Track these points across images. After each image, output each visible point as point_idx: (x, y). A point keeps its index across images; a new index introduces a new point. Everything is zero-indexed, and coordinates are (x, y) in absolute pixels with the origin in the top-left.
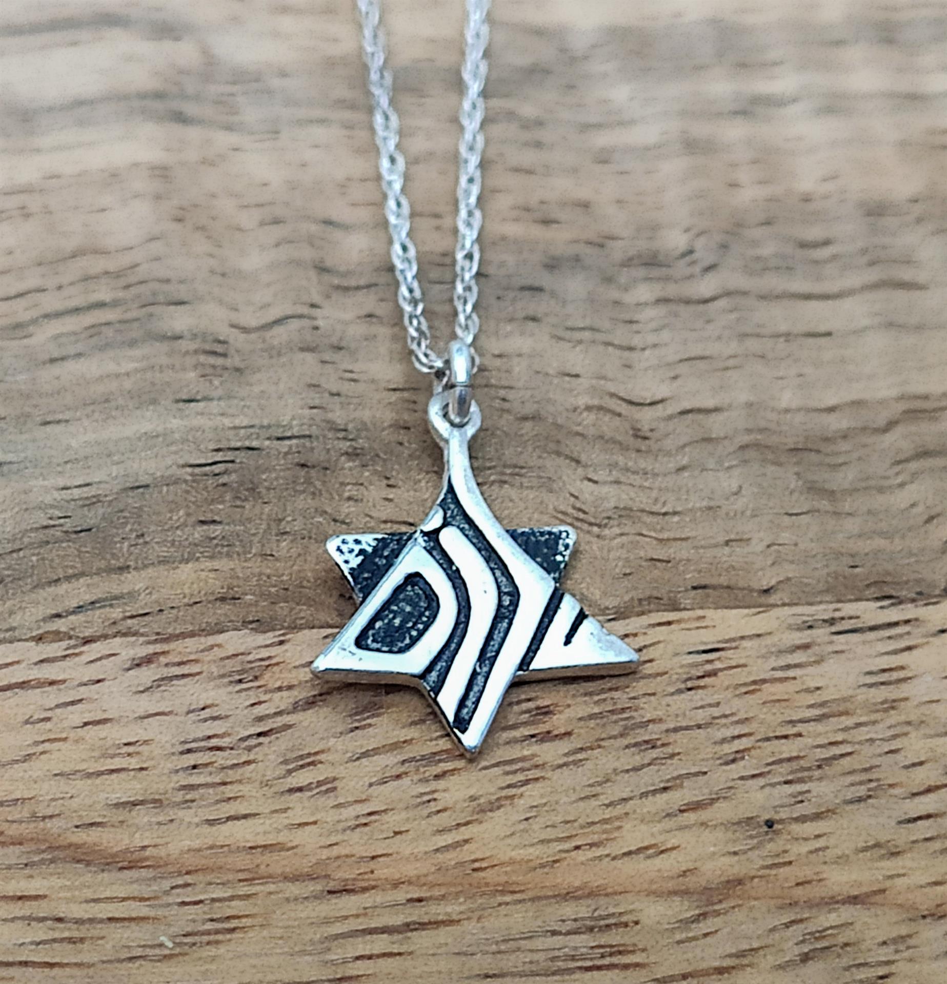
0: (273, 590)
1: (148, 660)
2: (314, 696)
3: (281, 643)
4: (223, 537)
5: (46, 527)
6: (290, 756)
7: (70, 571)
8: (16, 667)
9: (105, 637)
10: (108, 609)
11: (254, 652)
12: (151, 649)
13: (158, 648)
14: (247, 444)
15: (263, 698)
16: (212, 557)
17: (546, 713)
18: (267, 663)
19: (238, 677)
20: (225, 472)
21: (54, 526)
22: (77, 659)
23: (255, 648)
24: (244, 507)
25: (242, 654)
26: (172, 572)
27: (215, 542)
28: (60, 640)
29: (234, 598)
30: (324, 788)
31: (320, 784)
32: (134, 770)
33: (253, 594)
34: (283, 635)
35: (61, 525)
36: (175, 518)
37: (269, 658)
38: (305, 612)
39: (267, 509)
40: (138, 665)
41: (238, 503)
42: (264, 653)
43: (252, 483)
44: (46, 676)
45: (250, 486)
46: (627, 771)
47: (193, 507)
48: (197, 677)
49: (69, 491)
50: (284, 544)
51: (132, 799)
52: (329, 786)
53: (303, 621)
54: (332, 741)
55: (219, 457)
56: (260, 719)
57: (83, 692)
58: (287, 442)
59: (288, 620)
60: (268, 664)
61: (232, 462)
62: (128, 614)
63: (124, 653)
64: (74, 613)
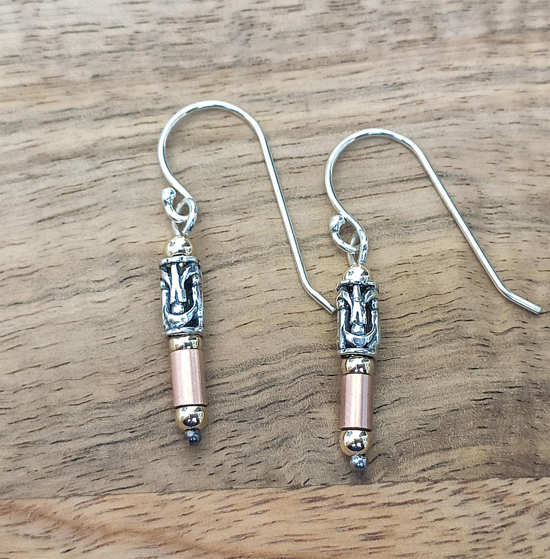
0: (507, 460)
1: (459, 491)
2: (524, 509)
3: (511, 484)
4: (488, 435)
5: (418, 429)
6: (514, 536)
7: (428, 449)
8: (408, 494)
9: (442, 480)
10: (443, 467)
11: (501, 488)
12: (460, 486)
13: (463, 486)
14: (497, 390)
15: (504, 509)
16: (484, 444)
19: (494, 500)
20: (489, 404)
21: (422, 428)
22: (432, 490)
23: (501, 486)
25: (496, 489)
26: (468, 450)
27: (485, 436)
28: (425, 481)
29: (492, 463)
30: (527, 551)
31: (526, 549)
32: (454, 541)
33: (500, 461)
34: (512, 480)
35: (424, 428)
36: (469, 425)
37: (506, 491)
38: (520, 470)
39: (505, 421)
40: (455, 494)
41: (495, 419)
42: (504, 489)
43: (499, 409)
44: (420, 498)
47: (476, 420)
48: (478, 499)
49: (427, 412)
50: (512, 438)
51: (454, 554)
52: (529, 550)
53: (519, 474)
54: (531, 530)
55: (486, 396)
56: (502, 519)
57: (434, 506)
58: (513, 389)
59: (513, 474)
60: (506, 494)
61: (491, 398)
62: (451, 470)
63: (449, 488)
64: (430, 469)
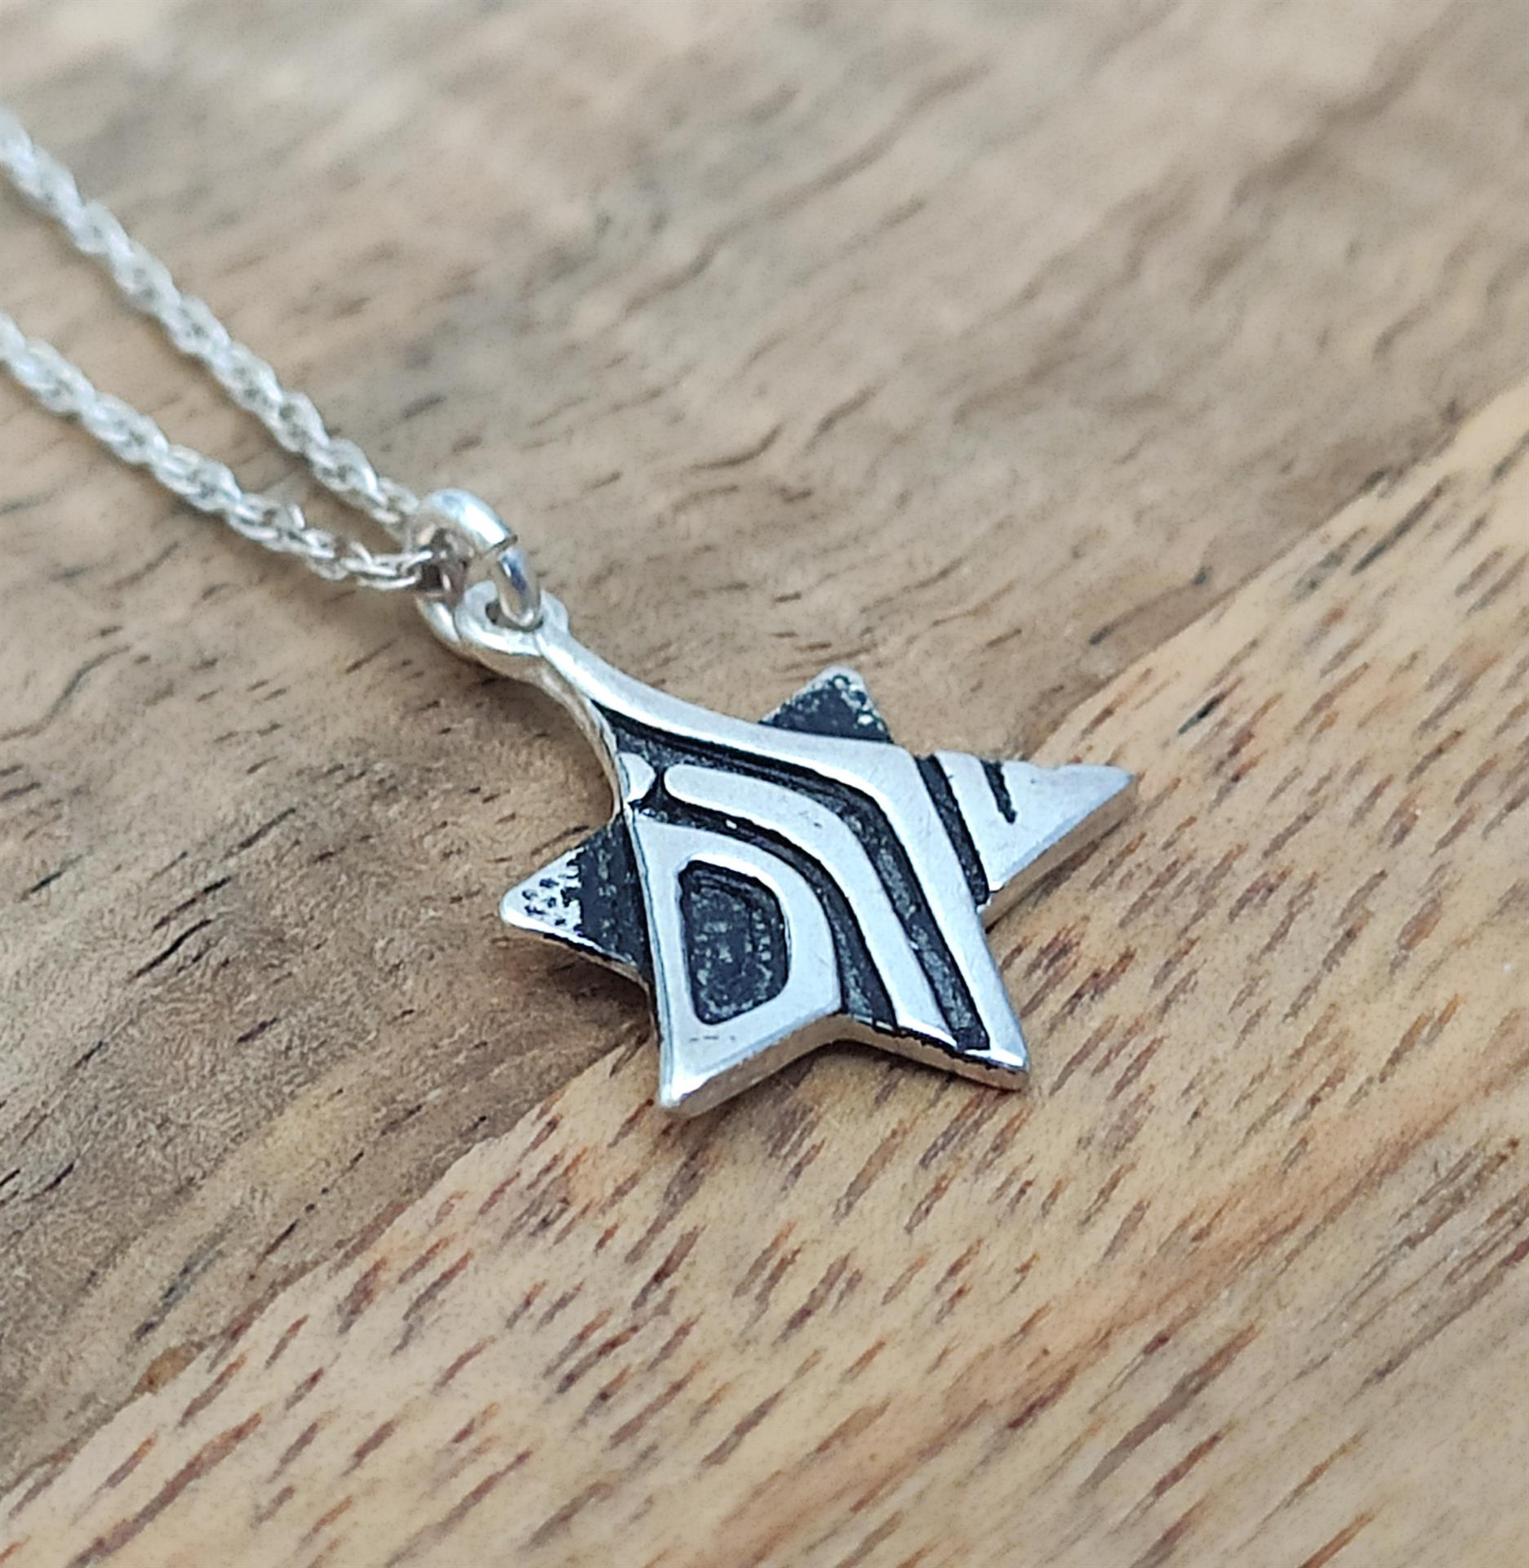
0: (460, 1059)
1: (363, 1294)
2: (686, 1165)
3: (553, 1125)
4: (302, 1038)
7: (99, 1250)
8: (153, 1452)
9: (257, 1307)
10: (219, 1264)
11: (523, 1165)
12: (351, 1275)
13: (363, 1263)
15: (608, 1221)
16: (313, 1077)
17: (1064, 951)
18: (558, 1171)
19: (535, 1221)
20: (209, 946)
22: (244, 1371)
23: (520, 1161)
24: (290, 974)
25: (508, 1183)
26: (269, 1140)
28: (188, 1361)
29: (411, 1113)
30: (842, 1284)
31: (827, 1283)
32: (509, 1468)
33: (435, 1086)
34: (543, 1113)
35: (15, 1194)
36: (193, 1062)
37: (555, 1159)
38: (545, 1057)
39: (330, 954)
40: (356, 1311)
41: (276, 975)
42: (542, 1158)
43: (266, 932)
44: (219, 1428)
45: (269, 938)
46: (1269, 947)
47: (207, 1027)
48: (471, 1264)
50: (410, 983)
51: (552, 1514)
52: (846, 1275)
53: (554, 1073)
54: (782, 1210)
55: (174, 931)
56: (635, 1255)
57: (306, 1413)
58: (264, 842)
59: (527, 1086)
60: (566, 1169)
61: (203, 924)
62: (261, 1249)
63: (312, 1310)
64: (168, 1306)
